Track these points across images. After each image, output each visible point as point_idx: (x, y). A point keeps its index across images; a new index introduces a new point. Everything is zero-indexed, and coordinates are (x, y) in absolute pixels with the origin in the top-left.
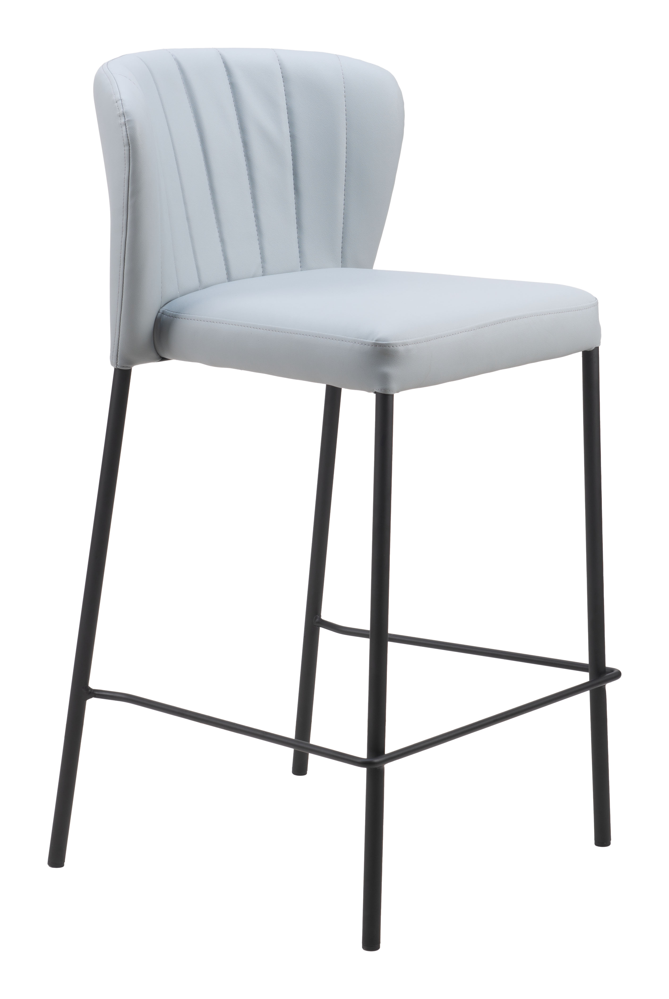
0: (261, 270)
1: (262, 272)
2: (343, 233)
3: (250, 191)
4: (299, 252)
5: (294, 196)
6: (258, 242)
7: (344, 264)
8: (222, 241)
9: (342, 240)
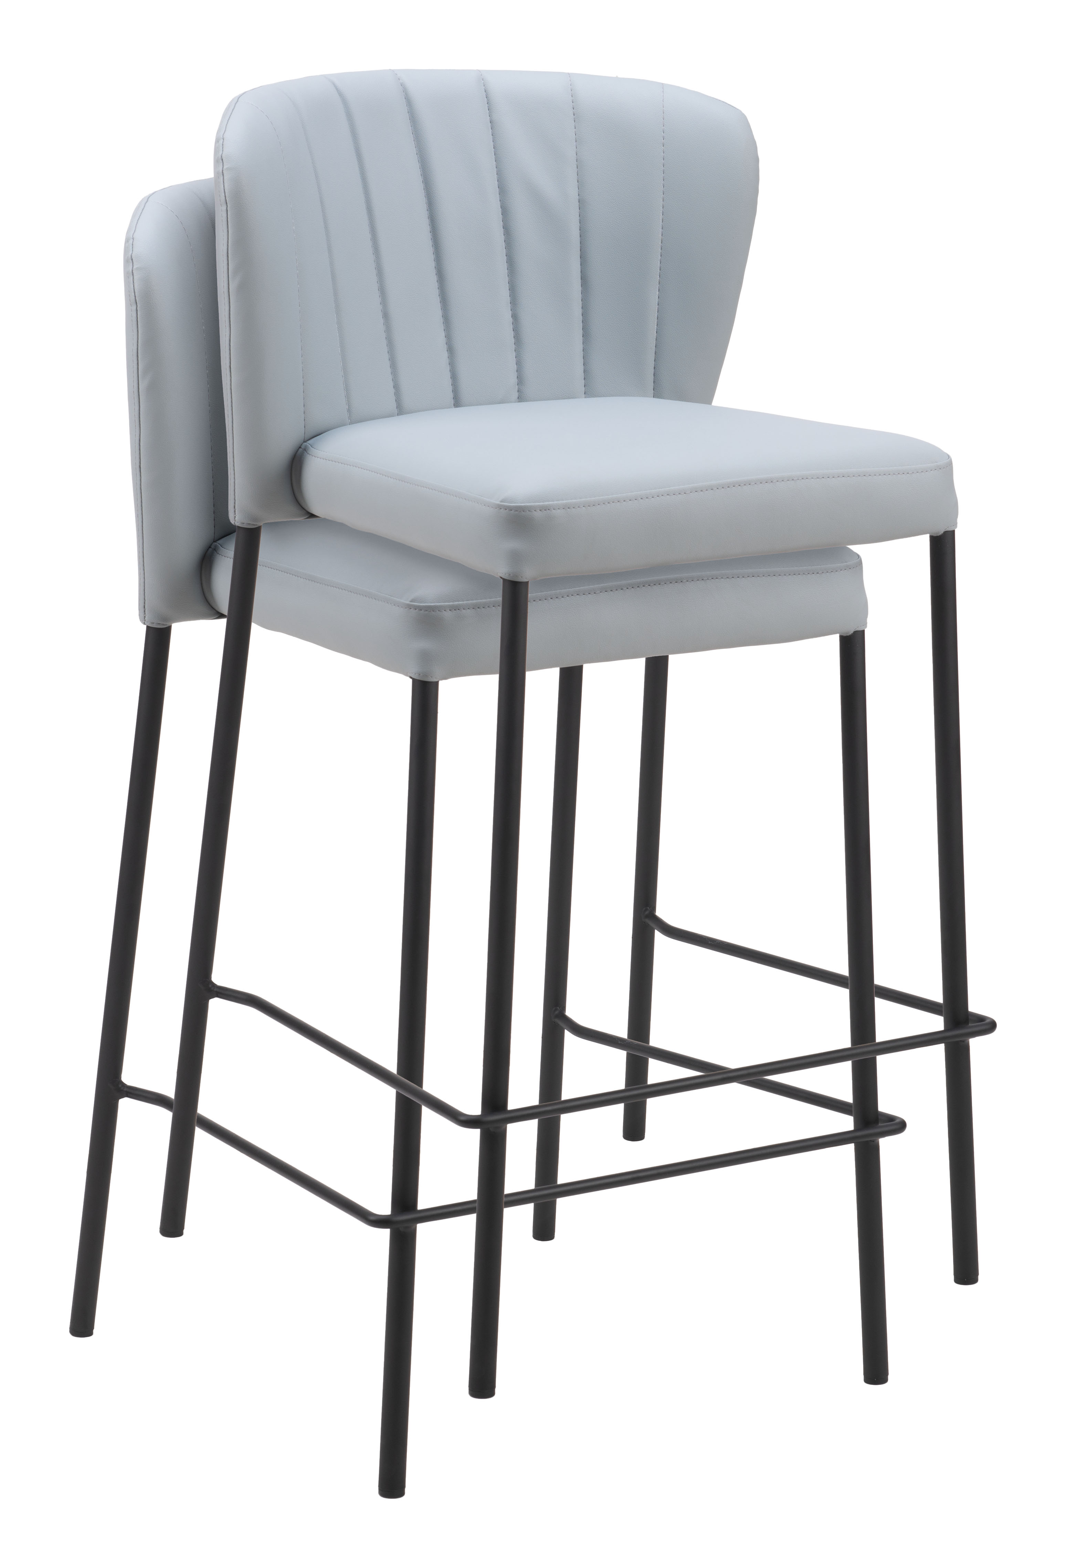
0: (517, 394)
1: (518, 398)
2: (656, 347)
3: (507, 279)
4: (584, 371)
5: (580, 288)
6: (514, 354)
7: (658, 393)
8: (451, 349)
9: (655, 357)
